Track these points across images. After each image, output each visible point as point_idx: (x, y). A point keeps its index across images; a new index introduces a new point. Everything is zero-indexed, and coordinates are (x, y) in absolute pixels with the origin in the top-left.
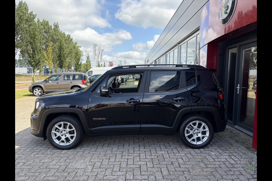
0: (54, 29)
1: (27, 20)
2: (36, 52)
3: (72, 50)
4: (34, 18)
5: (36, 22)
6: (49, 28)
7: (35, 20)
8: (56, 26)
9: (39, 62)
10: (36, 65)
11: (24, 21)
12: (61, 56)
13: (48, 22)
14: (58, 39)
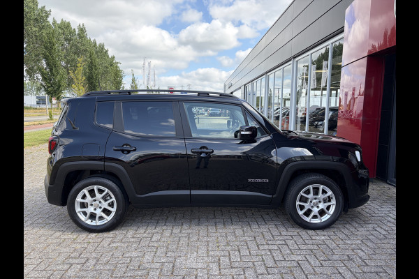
0: (79, 34)
1: (36, 20)
2: (54, 71)
3: (107, 68)
4: (47, 17)
5: (51, 23)
6: (72, 33)
7: (49, 19)
8: (82, 30)
9: (60, 86)
10: (55, 92)
11: (32, 22)
12: (92, 78)
13: (69, 23)
14: (86, 51)
